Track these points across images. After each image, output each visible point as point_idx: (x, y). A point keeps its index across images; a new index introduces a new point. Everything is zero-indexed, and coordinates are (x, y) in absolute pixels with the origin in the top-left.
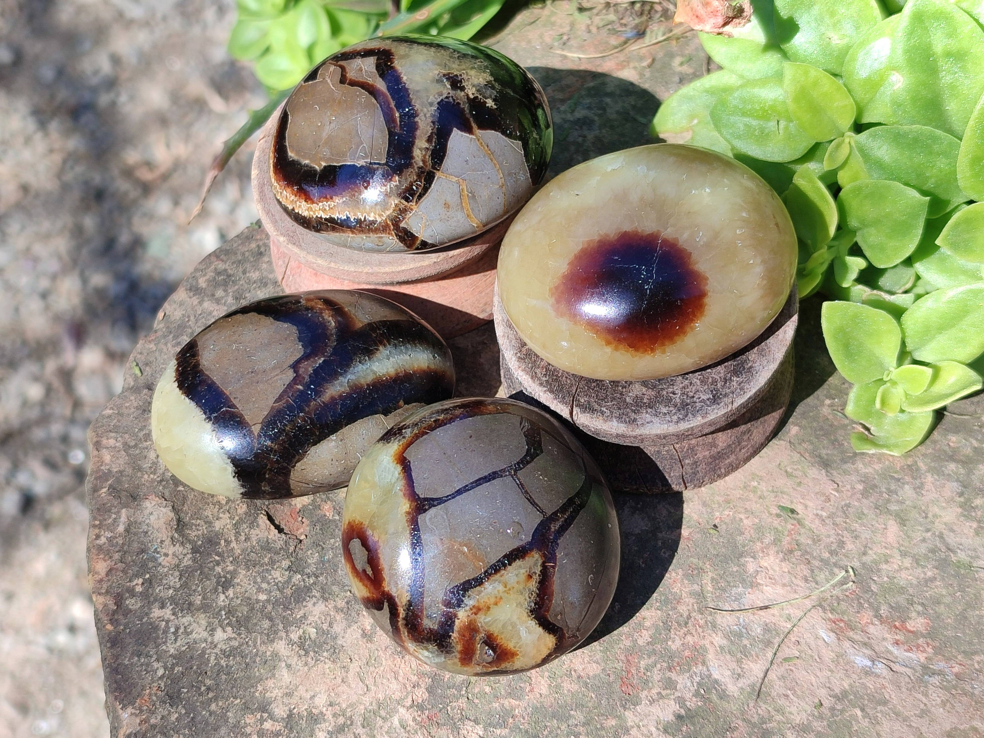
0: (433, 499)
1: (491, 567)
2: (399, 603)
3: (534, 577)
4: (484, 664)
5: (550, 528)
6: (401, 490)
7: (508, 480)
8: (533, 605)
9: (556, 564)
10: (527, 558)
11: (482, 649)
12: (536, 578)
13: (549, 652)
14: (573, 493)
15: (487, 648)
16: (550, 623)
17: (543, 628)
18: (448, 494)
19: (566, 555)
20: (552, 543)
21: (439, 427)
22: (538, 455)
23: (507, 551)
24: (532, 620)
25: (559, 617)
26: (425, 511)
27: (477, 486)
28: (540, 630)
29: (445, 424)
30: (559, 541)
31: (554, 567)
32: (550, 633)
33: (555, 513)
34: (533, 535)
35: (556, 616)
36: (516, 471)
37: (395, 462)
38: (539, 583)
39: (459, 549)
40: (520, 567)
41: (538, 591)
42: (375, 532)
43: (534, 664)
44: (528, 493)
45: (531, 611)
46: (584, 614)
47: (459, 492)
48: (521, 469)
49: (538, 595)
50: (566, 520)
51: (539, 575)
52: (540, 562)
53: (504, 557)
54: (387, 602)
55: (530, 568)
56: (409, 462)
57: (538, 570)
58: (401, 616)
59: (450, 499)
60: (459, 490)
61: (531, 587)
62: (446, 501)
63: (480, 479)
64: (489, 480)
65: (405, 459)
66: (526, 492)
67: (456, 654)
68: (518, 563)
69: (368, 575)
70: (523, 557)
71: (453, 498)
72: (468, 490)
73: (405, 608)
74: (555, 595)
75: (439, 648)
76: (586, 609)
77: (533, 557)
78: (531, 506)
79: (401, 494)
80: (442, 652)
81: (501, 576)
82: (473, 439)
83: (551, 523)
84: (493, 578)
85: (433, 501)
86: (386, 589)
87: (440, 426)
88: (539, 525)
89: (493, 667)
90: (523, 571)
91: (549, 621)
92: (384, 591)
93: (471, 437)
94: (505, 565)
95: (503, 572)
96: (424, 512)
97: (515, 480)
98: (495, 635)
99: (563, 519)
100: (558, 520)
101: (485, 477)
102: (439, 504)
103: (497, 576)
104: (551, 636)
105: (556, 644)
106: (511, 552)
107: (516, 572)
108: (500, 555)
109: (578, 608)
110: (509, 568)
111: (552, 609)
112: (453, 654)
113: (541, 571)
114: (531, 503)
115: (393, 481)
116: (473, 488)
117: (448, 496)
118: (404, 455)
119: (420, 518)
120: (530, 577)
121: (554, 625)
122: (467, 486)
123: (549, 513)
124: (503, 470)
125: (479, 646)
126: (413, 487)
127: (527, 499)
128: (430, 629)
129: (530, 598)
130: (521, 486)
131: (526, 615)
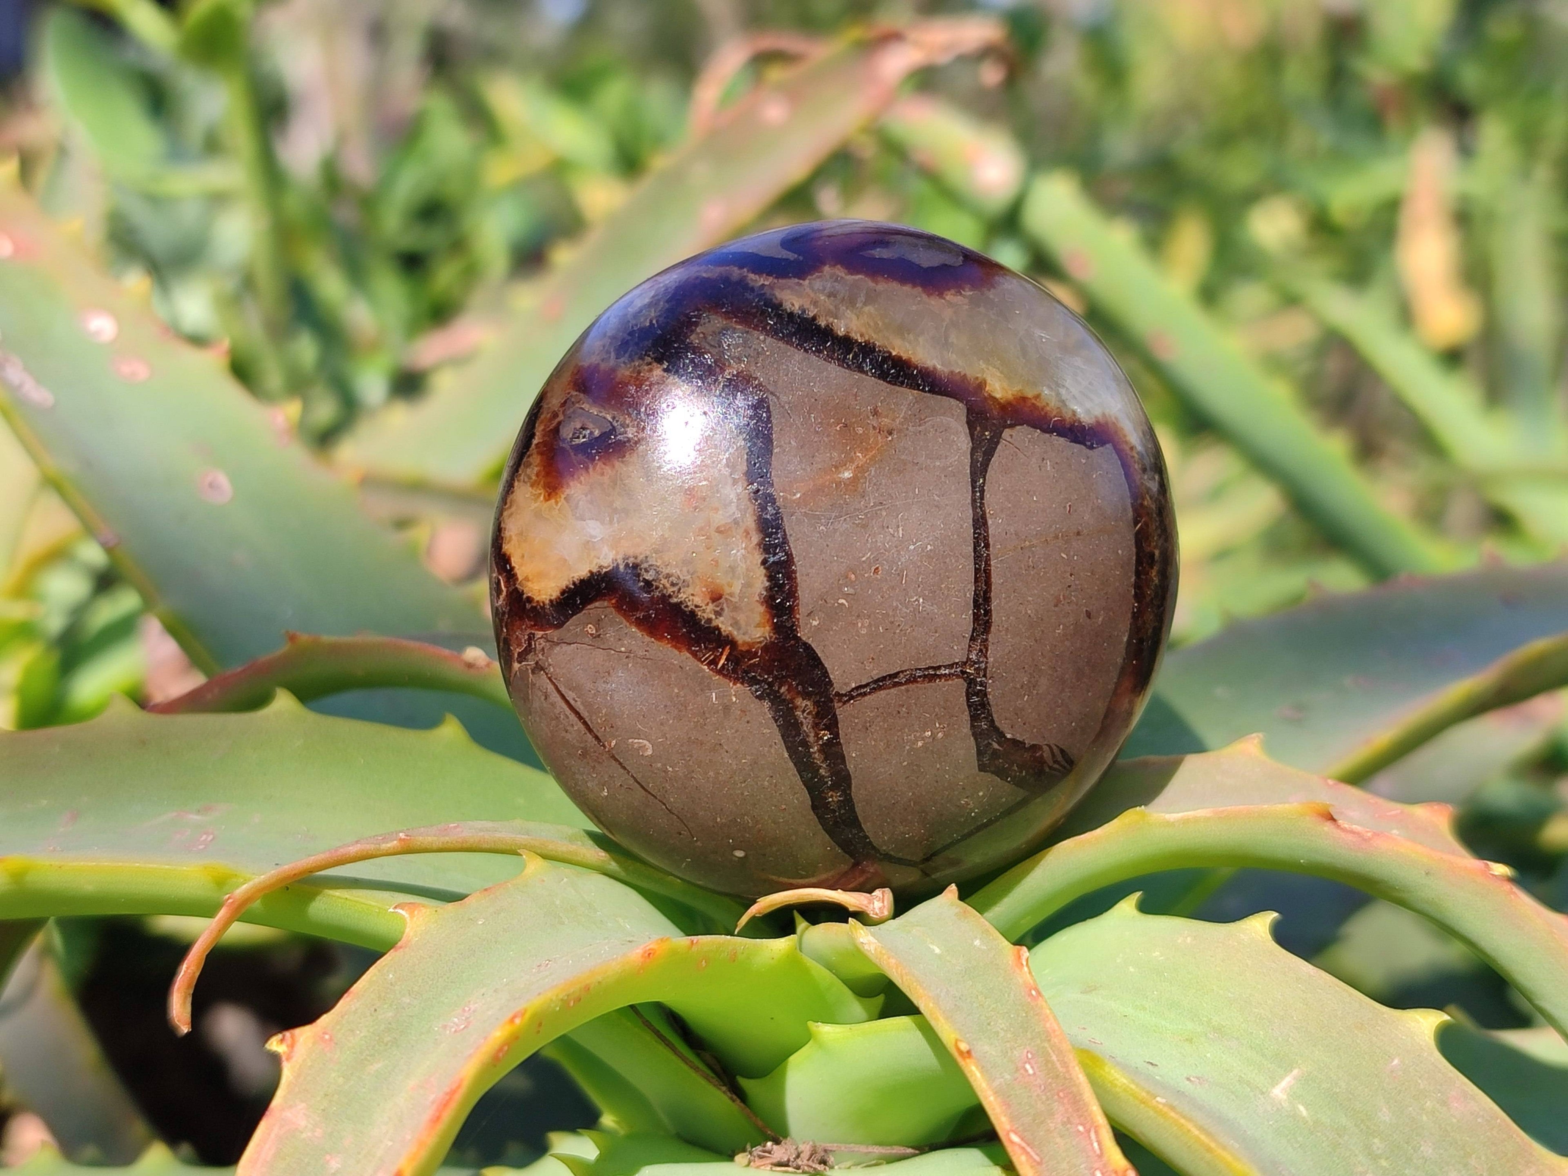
0: (989, 454)
1: (777, 516)
2: (782, 281)
3: (711, 606)
4: (561, 417)
5: (806, 695)
6: (1038, 397)
7: (958, 652)
8: (648, 577)
9: (720, 672)
10: (762, 609)
11: (597, 420)
12: (707, 612)
13: (520, 577)
14: (858, 793)
15: (597, 433)
16: (587, 601)
17: (582, 581)
18: (987, 495)
19: (727, 708)
20: (771, 685)
21: (1137, 554)
22: (980, 753)
23: (800, 567)
24: (613, 561)
25: (591, 629)
26: (971, 425)
27: (977, 571)
28: (582, 572)
29: (1138, 574)
30: (766, 704)
31: (713, 662)
32: (563, 592)
33: (833, 726)
34: (808, 647)
35: (598, 623)
36: (971, 682)
37: (1101, 420)
38: (692, 612)
39: (852, 461)
40: (748, 585)
41: (674, 600)
42: (966, 301)
43: (506, 534)
44: (908, 682)
45: (636, 566)
46: (570, 695)
47: (980, 522)
48: (968, 696)
49: (665, 598)
50: (805, 744)
51: (709, 620)
52: (740, 638)
53: (789, 555)
54: (796, 261)
55: (736, 608)
56: (1091, 448)
57: (724, 625)
58: (752, 276)
59: (974, 492)
60: (985, 524)
61: (690, 590)
62: (974, 482)
63: (988, 583)
64: (976, 605)
65: (1102, 443)
66: (912, 680)
67: (612, 362)
68: (760, 582)
69: (874, 248)
70: (769, 601)
71: (974, 501)
72: (976, 545)
73: (766, 290)
74: (647, 639)
75: (641, 330)
76: (579, 706)
77: (758, 626)
78: (876, 674)
79: (1030, 393)
80: (631, 334)
81: (747, 533)
82: (1083, 618)
83: (816, 703)
84: (750, 510)
85: (985, 453)
86: (827, 269)
87: (1139, 562)
88: (825, 674)
89: (545, 434)
90: (737, 588)
91: (591, 601)
92: (824, 264)
93: (1089, 615)
94: (767, 548)
95: (756, 538)
96: (969, 423)
97: (951, 666)
98: (617, 464)
99: (811, 739)
100: (816, 726)
101: (987, 600)
102: (973, 465)
103: (750, 522)
104: (555, 594)
105: (530, 600)
106: (790, 576)
107: (742, 567)
108: (796, 548)
109: (589, 685)
110: (759, 558)
111: (619, 618)
112: (613, 355)
113: (717, 628)
114: (884, 679)
115: (1063, 391)
116: (977, 557)
117: (982, 492)
118: (1109, 446)
119: (958, 409)
120: (716, 597)
121: (577, 610)
122: (987, 546)
123: (843, 712)
124: (983, 652)
125: (609, 418)
126: (1035, 427)
127: (896, 675)
128: (696, 324)
129: (668, 576)
130: (931, 675)
131: (631, 552)
